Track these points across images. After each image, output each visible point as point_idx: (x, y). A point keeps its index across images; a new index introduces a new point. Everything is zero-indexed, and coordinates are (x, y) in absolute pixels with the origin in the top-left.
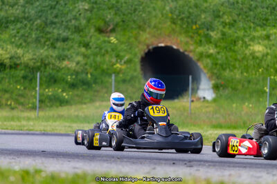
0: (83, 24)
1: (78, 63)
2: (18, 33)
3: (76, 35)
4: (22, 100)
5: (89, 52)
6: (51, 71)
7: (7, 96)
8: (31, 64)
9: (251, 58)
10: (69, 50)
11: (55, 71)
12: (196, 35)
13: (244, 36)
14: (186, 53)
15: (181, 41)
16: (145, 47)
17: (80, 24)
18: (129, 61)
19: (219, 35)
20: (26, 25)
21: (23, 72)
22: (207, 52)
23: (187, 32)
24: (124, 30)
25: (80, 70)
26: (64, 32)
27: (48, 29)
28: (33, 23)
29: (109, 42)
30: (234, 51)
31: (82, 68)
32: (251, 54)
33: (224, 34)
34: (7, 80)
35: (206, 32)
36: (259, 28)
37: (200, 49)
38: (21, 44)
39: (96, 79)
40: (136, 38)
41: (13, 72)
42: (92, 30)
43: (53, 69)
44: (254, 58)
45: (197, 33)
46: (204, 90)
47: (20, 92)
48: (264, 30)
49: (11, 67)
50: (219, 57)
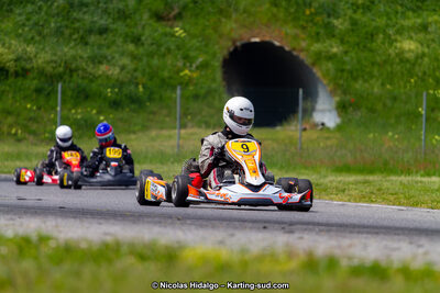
0: (130, 7)
1: (123, 68)
2: (28, 20)
3: (120, 23)
4: (34, 127)
5: (141, 50)
6: (80, 81)
7: (10, 120)
8: (49, 69)
9: (397, 60)
10: (108, 47)
11: (86, 81)
12: (310, 24)
13: (387, 26)
14: (295, 53)
15: (287, 34)
16: (230, 44)
17: (127, 6)
18: (204, 66)
19: (347, 25)
20: (40, 8)
21: (35, 82)
22: (328, 52)
23: (296, 19)
24: (197, 15)
25: (126, 80)
26: (102, 18)
27: (75, 14)
28: (52, 4)
29: (173, 35)
30: (371, 51)
31: (129, 76)
32: (397, 55)
33: (354, 23)
34: (10, 96)
35: (326, 20)
36: (410, 14)
37: (316, 47)
38: (32, 38)
39: (152, 93)
40: (215, 29)
41: (20, 81)
42: (146, 16)
43: (83, 78)
44: (403, 61)
45: (312, 21)
46: (323, 111)
47: (32, 114)
48: (419, 16)
49: (17, 74)
50: (347, 59)
